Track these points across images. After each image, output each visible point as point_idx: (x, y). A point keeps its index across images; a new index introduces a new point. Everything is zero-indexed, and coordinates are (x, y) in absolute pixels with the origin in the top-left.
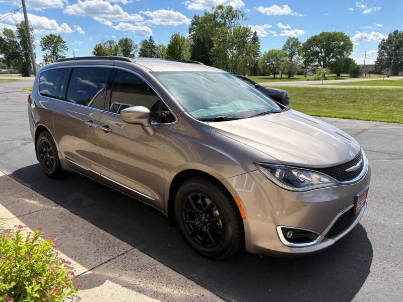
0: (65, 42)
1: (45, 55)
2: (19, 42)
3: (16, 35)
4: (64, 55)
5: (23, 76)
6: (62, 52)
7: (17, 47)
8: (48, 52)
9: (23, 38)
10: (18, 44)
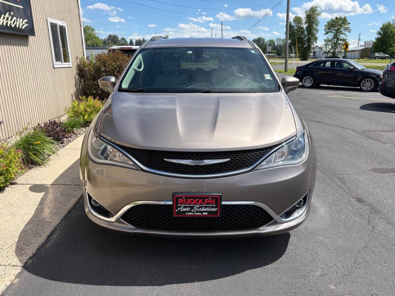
0: (349, 24)
1: (327, 39)
2: (305, 28)
3: (304, 21)
4: (345, 38)
5: (301, 60)
6: (345, 34)
7: (303, 32)
8: (330, 36)
9: (309, 24)
10: (304, 29)
